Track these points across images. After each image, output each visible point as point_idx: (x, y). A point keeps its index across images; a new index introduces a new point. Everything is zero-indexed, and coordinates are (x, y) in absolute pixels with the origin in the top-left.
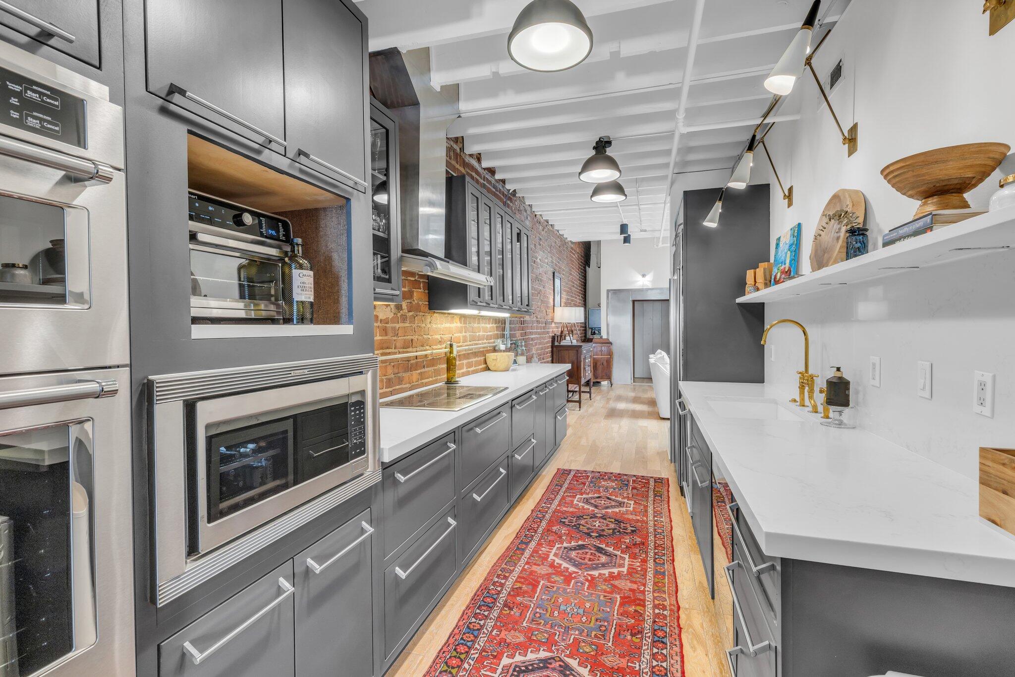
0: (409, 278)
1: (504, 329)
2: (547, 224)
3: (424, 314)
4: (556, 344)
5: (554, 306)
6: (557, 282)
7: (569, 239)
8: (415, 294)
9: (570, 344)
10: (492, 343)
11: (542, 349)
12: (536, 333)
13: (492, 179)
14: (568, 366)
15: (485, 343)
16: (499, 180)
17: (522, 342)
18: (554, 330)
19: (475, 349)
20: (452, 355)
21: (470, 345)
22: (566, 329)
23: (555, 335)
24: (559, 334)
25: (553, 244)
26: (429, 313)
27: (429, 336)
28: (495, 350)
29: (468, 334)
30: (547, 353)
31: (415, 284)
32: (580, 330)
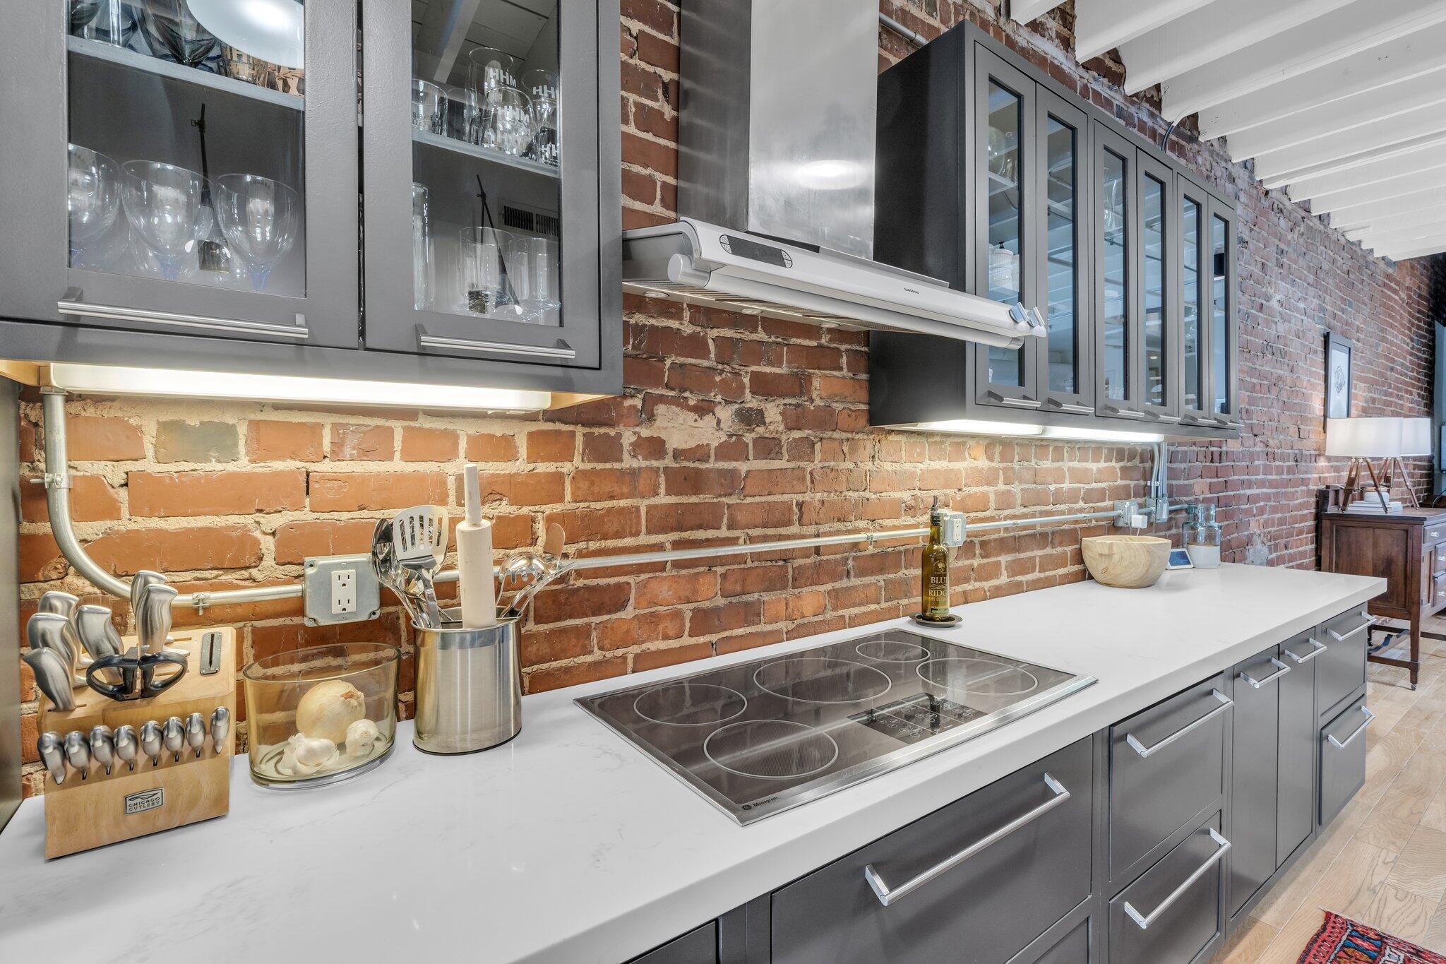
0: (794, 341)
1: (1147, 475)
2: (1304, 214)
3: (850, 435)
4: (1331, 509)
5: (1325, 416)
6: (1339, 359)
7: (1377, 254)
8: (816, 383)
9: (1381, 512)
10: (1105, 509)
11: (1282, 522)
12: (1261, 484)
13: (1112, 93)
14: (1377, 586)
15: (1081, 510)
16: (1136, 95)
17: (1208, 509)
18: (1323, 474)
19: (1043, 525)
20: (936, 547)
21: (1024, 516)
22: (1365, 473)
23: (1328, 487)
24: (1342, 485)
25: (1326, 266)
26: (872, 433)
27: (867, 494)
28: (1114, 527)
29: (1016, 488)
30: (1300, 532)
31: (824, 358)
32: (1412, 475)
